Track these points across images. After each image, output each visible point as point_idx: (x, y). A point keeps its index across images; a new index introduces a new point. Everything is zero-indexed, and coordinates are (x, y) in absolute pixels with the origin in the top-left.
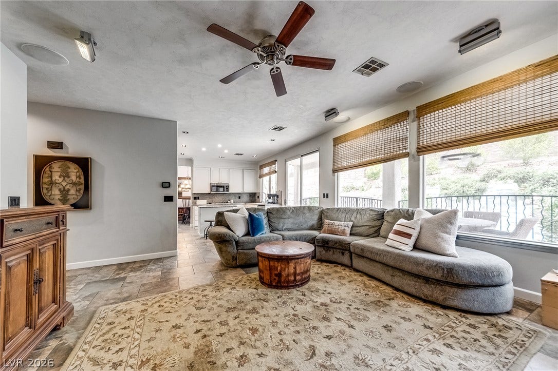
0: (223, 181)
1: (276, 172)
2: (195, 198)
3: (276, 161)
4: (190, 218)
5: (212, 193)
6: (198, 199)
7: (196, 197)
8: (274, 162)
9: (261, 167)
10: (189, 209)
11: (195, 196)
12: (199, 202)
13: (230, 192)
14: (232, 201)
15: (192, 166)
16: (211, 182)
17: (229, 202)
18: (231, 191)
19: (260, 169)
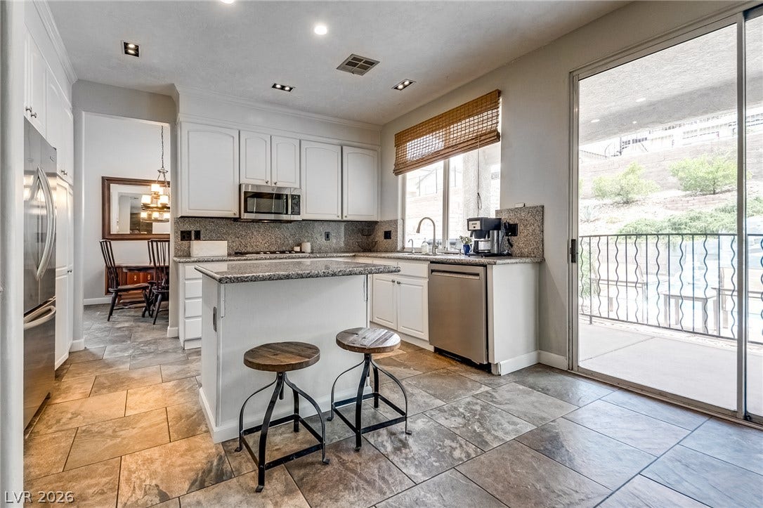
0: (283, 177)
1: (498, 135)
2: (186, 236)
3: (499, 93)
4: (167, 300)
5: (245, 216)
6: (198, 237)
7: (191, 230)
8: (490, 101)
9: (402, 138)
10: (165, 270)
11: (187, 227)
12: (200, 248)
13: (304, 215)
14: (307, 247)
15: (172, 119)
16: (243, 181)
17: (297, 249)
18: (307, 212)
19: (397, 146)
